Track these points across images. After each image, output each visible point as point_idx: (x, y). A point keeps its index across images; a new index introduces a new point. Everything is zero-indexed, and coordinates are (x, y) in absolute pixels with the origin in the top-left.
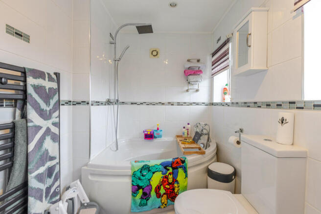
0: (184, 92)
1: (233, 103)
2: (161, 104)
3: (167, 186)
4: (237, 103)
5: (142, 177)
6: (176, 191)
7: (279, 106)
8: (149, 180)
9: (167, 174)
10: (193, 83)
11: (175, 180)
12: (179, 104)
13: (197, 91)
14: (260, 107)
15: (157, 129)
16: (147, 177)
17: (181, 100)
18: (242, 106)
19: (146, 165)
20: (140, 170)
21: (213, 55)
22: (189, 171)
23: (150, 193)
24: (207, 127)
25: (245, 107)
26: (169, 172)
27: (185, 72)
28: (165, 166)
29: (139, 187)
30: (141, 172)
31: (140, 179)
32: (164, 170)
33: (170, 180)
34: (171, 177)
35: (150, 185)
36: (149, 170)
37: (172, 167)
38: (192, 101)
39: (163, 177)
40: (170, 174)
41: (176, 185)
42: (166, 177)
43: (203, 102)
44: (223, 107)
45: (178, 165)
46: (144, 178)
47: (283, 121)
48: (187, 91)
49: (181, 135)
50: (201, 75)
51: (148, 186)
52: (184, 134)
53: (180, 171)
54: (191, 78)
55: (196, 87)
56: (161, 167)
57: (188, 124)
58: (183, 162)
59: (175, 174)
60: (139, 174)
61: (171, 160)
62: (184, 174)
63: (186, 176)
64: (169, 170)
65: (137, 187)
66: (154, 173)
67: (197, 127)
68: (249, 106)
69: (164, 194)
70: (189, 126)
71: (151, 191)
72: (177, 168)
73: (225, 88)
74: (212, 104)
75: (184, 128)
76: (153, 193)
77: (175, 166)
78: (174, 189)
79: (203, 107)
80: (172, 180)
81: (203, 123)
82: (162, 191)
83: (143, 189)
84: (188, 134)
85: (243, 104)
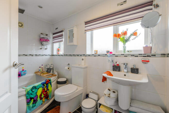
0: (40, 49)
1: (65, 55)
2: (24, 55)
3: (45, 93)
4: (67, 55)
5: (32, 93)
6: (48, 94)
7: (81, 55)
8: (36, 93)
9: (44, 88)
10: (44, 45)
11: (48, 89)
12: (36, 55)
13: (46, 49)
14: (75, 56)
15: (22, 70)
16: (35, 92)
17: (38, 54)
18: (69, 56)
19: (34, 86)
20: (31, 90)
21: (54, 34)
22: (52, 84)
23: (37, 99)
24: (52, 66)
25: (70, 56)
26: (45, 86)
27: (40, 39)
28: (43, 84)
29: (31, 98)
30: (32, 91)
31: (31, 94)
32: (43, 86)
33: (46, 90)
34: (46, 88)
35: (37, 95)
36: (36, 88)
37: (46, 84)
38: (43, 54)
39: (43, 90)
40: (45, 87)
41: (48, 91)
42: (44, 89)
43: (49, 54)
44: (59, 56)
45: (48, 82)
46: (34, 93)
47: (83, 59)
48: (41, 49)
49: (38, 71)
50: (49, 42)
51: (36, 96)
52: (40, 70)
53: (49, 84)
54: (44, 43)
55: (45, 47)
56: (41, 85)
57: (42, 65)
58: (50, 80)
59: (47, 87)
60: (31, 92)
61: (44, 81)
62: (50, 85)
63: (51, 86)
64: (45, 85)
65: (30, 99)
66: (38, 89)
67: (47, 66)
68: (71, 56)
69: (44, 97)
70: (43, 66)
71: (37, 98)
72: (48, 84)
73: (58, 49)
74: (53, 55)
75: (40, 67)
76: (39, 99)
77: (47, 83)
78: (47, 93)
79: (49, 57)
80: (46, 89)
81: (50, 64)
82: (43, 96)
83: (34, 99)
84: (42, 70)
85: (69, 55)
